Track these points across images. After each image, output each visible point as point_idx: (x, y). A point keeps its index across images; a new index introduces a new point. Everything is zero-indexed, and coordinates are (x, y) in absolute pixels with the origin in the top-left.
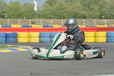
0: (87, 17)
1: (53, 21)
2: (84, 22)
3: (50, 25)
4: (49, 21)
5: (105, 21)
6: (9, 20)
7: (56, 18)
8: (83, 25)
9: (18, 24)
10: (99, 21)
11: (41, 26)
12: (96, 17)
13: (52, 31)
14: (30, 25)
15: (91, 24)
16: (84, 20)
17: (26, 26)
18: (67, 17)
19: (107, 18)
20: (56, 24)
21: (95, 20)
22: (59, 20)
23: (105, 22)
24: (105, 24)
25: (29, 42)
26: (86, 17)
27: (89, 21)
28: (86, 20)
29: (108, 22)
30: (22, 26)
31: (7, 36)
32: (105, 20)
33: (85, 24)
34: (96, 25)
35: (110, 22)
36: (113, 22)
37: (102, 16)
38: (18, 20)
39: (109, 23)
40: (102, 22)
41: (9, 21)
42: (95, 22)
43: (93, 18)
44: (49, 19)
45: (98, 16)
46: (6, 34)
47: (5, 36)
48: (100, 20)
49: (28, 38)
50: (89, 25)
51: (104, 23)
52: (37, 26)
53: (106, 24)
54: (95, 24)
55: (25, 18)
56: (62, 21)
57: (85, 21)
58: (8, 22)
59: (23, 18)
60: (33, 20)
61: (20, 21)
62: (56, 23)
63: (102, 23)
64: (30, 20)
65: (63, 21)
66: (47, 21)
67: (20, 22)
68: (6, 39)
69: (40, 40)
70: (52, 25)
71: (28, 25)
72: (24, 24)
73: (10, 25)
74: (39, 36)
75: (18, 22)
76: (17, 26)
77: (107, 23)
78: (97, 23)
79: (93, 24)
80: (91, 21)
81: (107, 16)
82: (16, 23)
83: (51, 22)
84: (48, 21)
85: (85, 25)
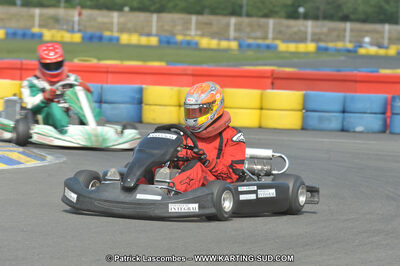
0: (244, 10)
1: (122, 20)
2: (232, 28)
3: (107, 34)
4: (106, 20)
5: (306, 27)
7: (133, 9)
8: (228, 39)
10: (288, 27)
11: (77, 37)
12: (276, 9)
13: (110, 76)
14: (36, 30)
15: (259, 34)
16: (233, 20)
17: (20, 32)
18: (171, 4)
19: (316, 18)
20: (130, 31)
21: (274, 24)
22: (142, 16)
23: (310, 30)
24: (309, 37)
26: (241, 7)
27: (250, 25)
28: (240, 19)
29: (318, 30)
30: (7, 34)
32: (310, 24)
33: (237, 35)
34: (274, 39)
35: (325, 30)
36: (335, 34)
37: (299, 6)
39: (322, 37)
40: (296, 29)
42: (274, 29)
43: (266, 11)
44: (105, 12)
45: (286, 6)
48: (292, 22)
50: (249, 38)
51: (306, 33)
52: (62, 37)
53: (313, 40)
54: (270, 35)
55: (19, 2)
56: (151, 22)
57: (235, 25)
59: (14, 4)
60: (50, 11)
62: (130, 25)
63: (296, 33)
64: (37, 11)
65: (157, 22)
66: (100, 19)
70: (116, 34)
71: (30, 28)
72: (14, 25)
77: (314, 34)
78: (280, 32)
79: (265, 38)
80: (259, 26)
81: (318, 9)
83: (112, 23)
84: (101, 17)
85: (235, 39)
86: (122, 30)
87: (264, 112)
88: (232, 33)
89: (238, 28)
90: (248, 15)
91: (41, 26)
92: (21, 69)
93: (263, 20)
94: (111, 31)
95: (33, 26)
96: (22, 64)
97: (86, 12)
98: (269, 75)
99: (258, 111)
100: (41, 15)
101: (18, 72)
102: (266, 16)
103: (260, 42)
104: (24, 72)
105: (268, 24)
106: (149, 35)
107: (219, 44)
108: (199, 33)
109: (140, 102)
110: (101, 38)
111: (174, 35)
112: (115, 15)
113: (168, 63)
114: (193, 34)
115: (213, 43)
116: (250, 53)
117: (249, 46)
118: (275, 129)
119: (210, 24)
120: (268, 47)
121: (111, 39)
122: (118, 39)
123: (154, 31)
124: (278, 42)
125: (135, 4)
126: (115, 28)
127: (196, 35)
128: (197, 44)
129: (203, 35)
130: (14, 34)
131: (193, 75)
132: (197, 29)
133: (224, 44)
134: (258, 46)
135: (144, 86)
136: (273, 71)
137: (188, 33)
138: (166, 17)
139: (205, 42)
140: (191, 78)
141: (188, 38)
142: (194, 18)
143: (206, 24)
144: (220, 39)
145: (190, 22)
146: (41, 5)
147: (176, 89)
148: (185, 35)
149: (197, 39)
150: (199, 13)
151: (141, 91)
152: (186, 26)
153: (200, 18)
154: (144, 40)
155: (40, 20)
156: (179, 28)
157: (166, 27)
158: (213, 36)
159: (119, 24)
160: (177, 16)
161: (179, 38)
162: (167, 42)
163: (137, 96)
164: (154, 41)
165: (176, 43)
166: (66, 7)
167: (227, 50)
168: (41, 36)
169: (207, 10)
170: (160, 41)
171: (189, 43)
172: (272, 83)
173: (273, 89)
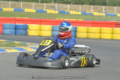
0: (107, 4)
1: (71, 7)
2: (103, 9)
3: (66, 11)
4: (66, 7)
6: (23, 3)
7: (74, 4)
8: (102, 13)
9: (32, 8)
11: (57, 12)
12: (117, 4)
14: (45, 10)
15: (112, 11)
16: (104, 7)
17: (40, 10)
18: (85, 2)
20: (73, 10)
21: (116, 8)
22: (77, 6)
25: (40, 36)
26: (106, 3)
27: (109, 8)
28: (106, 7)
30: (36, 11)
31: (16, 28)
33: (105, 11)
34: (116, 13)
38: (32, 4)
41: (23, 5)
43: (114, 4)
44: (65, 5)
46: (16, 25)
47: (14, 28)
49: (39, 31)
50: (109, 12)
52: (53, 12)
54: (115, 11)
55: (40, 1)
56: (79, 7)
58: (21, 5)
59: (38, 2)
60: (49, 4)
61: (34, 5)
62: (73, 8)
64: (45, 4)
65: (81, 7)
66: (64, 7)
67: (34, 7)
68: (15, 31)
69: (52, 34)
70: (69, 11)
71: (43, 9)
72: (38, 8)
73: (23, 9)
74: (51, 30)
75: (32, 6)
76: (30, 11)
78: (118, 11)
79: (114, 12)
80: (112, 9)
82: (30, 7)
83: (67, 8)
84: (64, 6)
85: (104, 13)
86: (70, 10)
87: (113, 34)
88: (104, 11)
89: (105, 9)
90: (108, 5)
91: (46, 9)
92: (40, 21)
93: (113, 7)
94: (67, 10)
95: (44, 9)
96: (40, 20)
97: (60, 4)
98: (115, 23)
99: (111, 34)
100: (46, 5)
101: (39, 22)
102: (114, 6)
103: (112, 13)
104: (41, 22)
105: (114, 8)
106: (79, 11)
107: (99, 14)
108: (94, 11)
109: (76, 31)
110: (64, 12)
111: (86, 11)
112: (68, 5)
113: (84, 20)
114: (92, 11)
115: (98, 14)
116: (109, 17)
117: (109, 15)
118: (116, 40)
119: (97, 8)
120: (114, 15)
121: (67, 13)
122: (69, 13)
123: (80, 10)
124: (117, 14)
125: (74, 2)
126: (68, 9)
127: (93, 11)
128: (93, 14)
129: (95, 11)
130: (38, 11)
131: (92, 23)
132: (93, 9)
133: (101, 14)
134: (112, 15)
135: (77, 27)
136: (116, 22)
137: (90, 11)
138: (84, 6)
139: (96, 14)
140: (91, 24)
141: (90, 12)
142: (92, 6)
143: (96, 8)
144: (100, 13)
145: (91, 8)
146: (46, 2)
147: (87, 27)
148: (89, 11)
149: (93, 12)
150: (94, 5)
151: (76, 28)
152: (90, 9)
153: (94, 6)
154: (77, 13)
155: (46, 7)
156: (87, 9)
157: (84, 9)
158: (98, 12)
159: (69, 8)
160: (87, 6)
161: (88, 12)
162: (84, 14)
163: (75, 30)
164: (80, 13)
165: (86, 14)
166: (54, 3)
167: (102, 16)
168: (46, 11)
169: (96, 4)
170: (82, 13)
171: (90, 14)
172: (116, 26)
173: (116, 27)
